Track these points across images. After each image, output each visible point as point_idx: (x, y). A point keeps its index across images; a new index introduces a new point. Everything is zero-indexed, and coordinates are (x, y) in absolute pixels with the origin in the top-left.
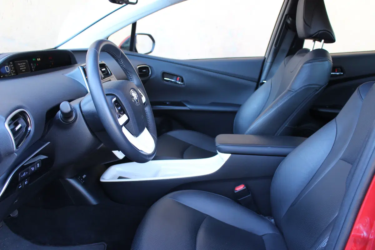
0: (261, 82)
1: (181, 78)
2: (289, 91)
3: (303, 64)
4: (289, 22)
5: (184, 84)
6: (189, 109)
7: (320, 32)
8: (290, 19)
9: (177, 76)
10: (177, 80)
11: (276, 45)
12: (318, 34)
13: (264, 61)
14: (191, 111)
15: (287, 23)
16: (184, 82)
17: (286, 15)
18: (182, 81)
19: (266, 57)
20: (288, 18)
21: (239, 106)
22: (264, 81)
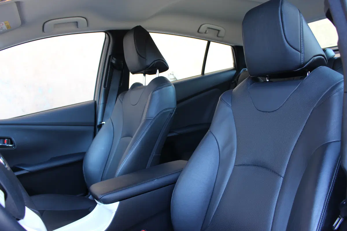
0: (98, 124)
1: (9, 140)
2: (147, 120)
3: (152, 92)
4: (114, 62)
5: (15, 146)
6: (28, 172)
7: (156, 62)
8: (115, 59)
9: (4, 138)
10: (4, 143)
11: (105, 86)
12: (153, 65)
13: (95, 104)
14: (31, 173)
15: (112, 63)
16: (14, 144)
17: (110, 56)
18: (12, 143)
19: (96, 100)
20: (112, 59)
21: (84, 154)
22: (103, 123)
